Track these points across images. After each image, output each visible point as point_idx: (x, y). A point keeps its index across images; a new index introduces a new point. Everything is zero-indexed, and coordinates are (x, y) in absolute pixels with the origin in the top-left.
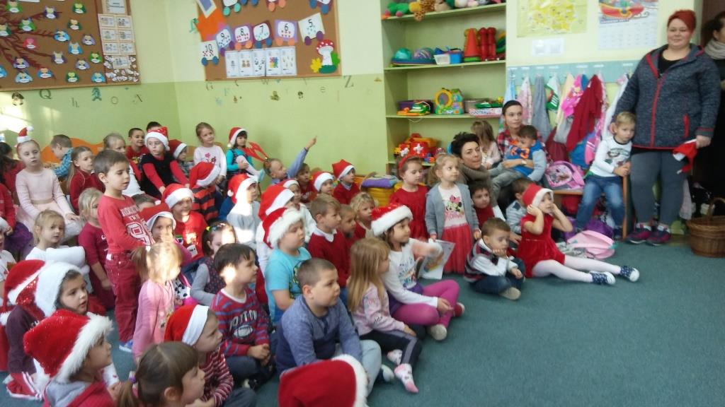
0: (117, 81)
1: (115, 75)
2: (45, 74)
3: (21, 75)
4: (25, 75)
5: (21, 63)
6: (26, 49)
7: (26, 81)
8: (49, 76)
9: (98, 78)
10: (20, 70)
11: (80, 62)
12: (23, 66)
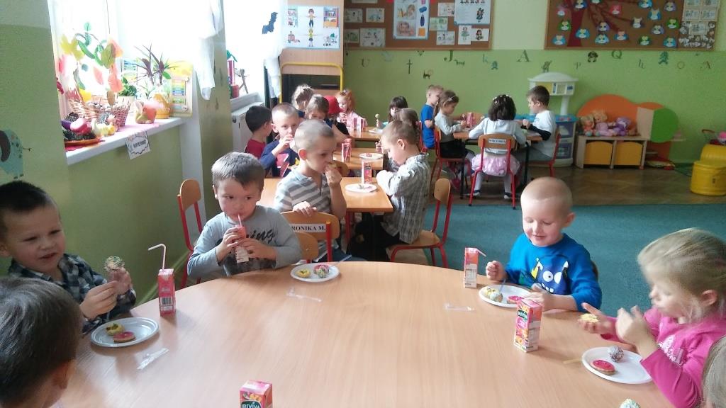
0: (689, 47)
1: (688, 40)
2: (621, 37)
3: (601, 36)
4: (604, 36)
5: (604, 27)
6: (611, 15)
7: (604, 42)
8: (624, 38)
9: (670, 42)
10: (601, 33)
11: (656, 27)
12: (605, 29)
